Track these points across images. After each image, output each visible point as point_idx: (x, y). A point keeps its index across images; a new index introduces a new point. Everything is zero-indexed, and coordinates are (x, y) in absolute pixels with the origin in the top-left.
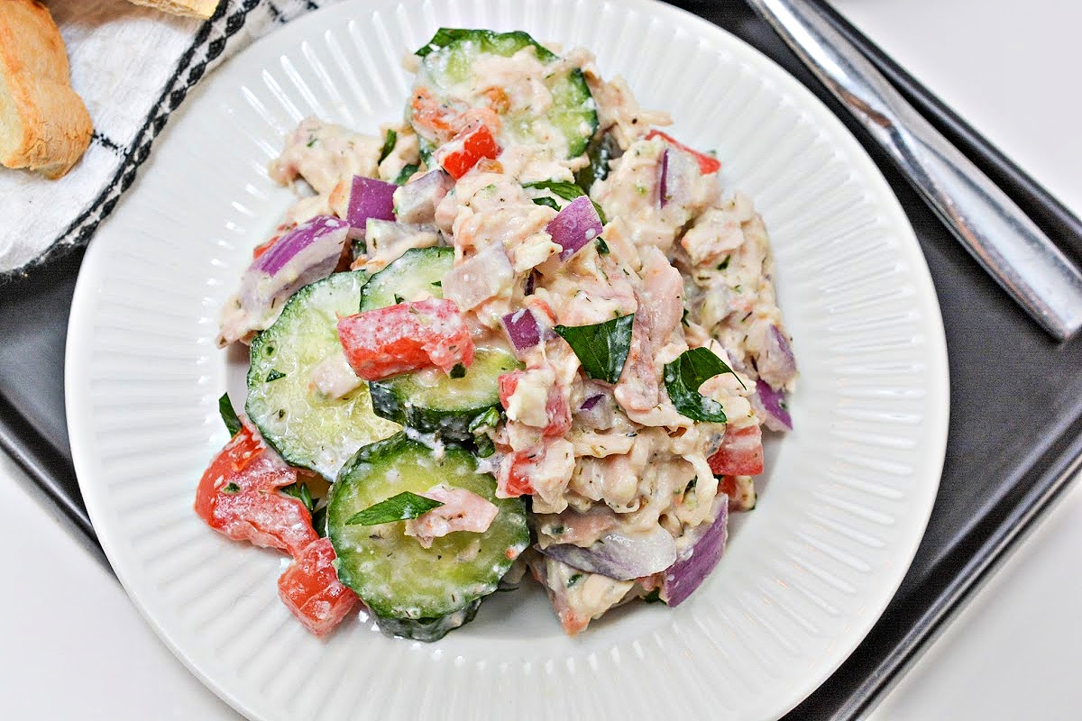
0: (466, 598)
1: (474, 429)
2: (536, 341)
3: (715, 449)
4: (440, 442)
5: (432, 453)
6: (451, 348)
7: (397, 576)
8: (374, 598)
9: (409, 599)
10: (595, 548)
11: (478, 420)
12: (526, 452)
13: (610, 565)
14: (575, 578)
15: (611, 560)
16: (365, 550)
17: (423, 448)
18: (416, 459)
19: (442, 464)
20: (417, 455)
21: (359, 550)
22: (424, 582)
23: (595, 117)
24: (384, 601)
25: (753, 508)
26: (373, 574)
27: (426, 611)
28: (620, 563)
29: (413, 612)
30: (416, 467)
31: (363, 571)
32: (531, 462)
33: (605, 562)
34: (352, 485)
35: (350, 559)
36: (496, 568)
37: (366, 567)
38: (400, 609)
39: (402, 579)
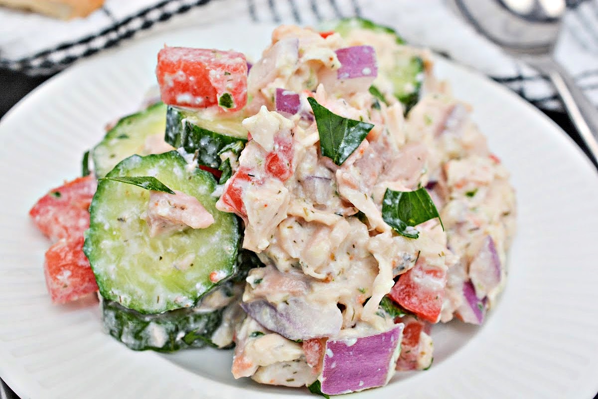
0: (168, 303)
1: (222, 153)
2: (294, 112)
3: (403, 268)
4: (196, 161)
5: (186, 166)
6: (226, 73)
7: (125, 263)
8: (102, 274)
9: (126, 286)
10: (281, 307)
11: (227, 146)
12: (249, 170)
13: (287, 325)
14: (258, 333)
15: (289, 320)
16: (111, 230)
17: (182, 160)
18: (173, 166)
19: (190, 178)
20: (175, 163)
21: (106, 227)
22: (143, 276)
23: (418, 85)
24: (108, 280)
25: (426, 369)
26: (108, 252)
27: (134, 303)
28: (294, 324)
29: (125, 300)
30: (172, 173)
31: (102, 247)
32: (249, 180)
33: (284, 321)
34: (121, 171)
35: (97, 233)
36: (198, 286)
37: (106, 244)
38: (116, 292)
39: (128, 267)
